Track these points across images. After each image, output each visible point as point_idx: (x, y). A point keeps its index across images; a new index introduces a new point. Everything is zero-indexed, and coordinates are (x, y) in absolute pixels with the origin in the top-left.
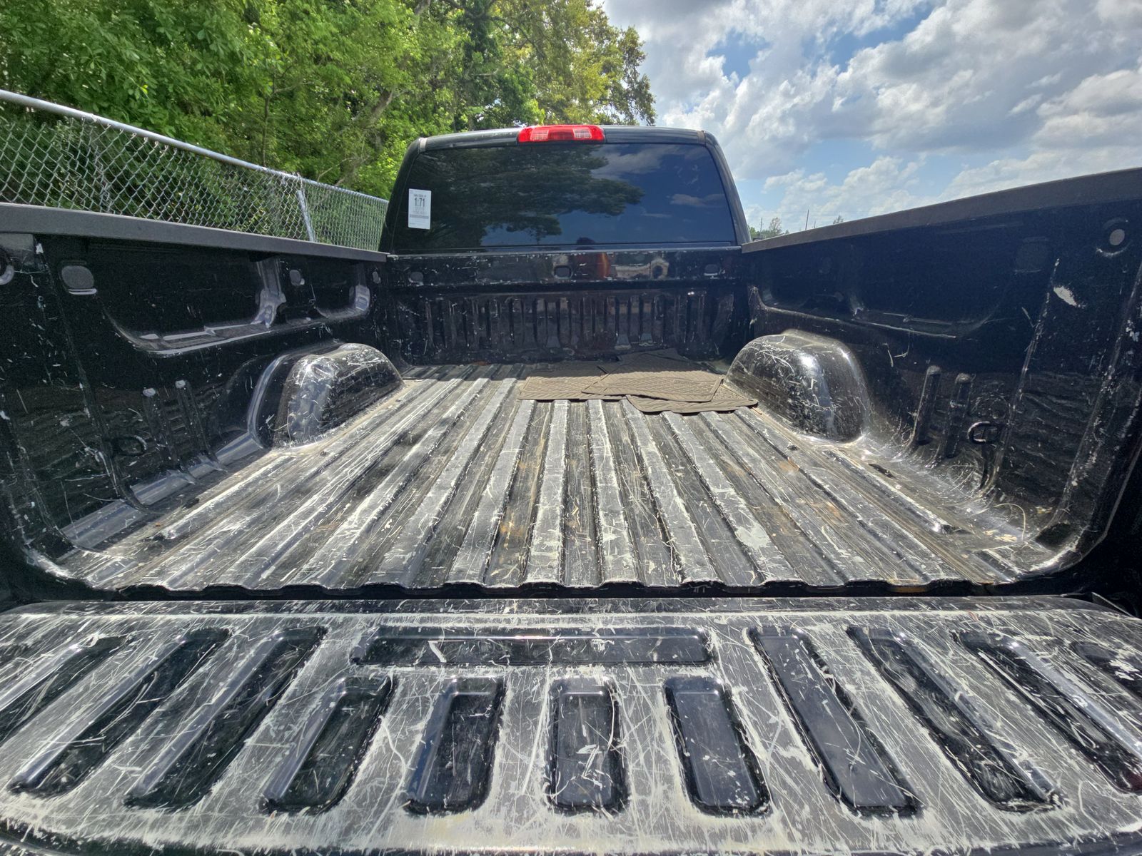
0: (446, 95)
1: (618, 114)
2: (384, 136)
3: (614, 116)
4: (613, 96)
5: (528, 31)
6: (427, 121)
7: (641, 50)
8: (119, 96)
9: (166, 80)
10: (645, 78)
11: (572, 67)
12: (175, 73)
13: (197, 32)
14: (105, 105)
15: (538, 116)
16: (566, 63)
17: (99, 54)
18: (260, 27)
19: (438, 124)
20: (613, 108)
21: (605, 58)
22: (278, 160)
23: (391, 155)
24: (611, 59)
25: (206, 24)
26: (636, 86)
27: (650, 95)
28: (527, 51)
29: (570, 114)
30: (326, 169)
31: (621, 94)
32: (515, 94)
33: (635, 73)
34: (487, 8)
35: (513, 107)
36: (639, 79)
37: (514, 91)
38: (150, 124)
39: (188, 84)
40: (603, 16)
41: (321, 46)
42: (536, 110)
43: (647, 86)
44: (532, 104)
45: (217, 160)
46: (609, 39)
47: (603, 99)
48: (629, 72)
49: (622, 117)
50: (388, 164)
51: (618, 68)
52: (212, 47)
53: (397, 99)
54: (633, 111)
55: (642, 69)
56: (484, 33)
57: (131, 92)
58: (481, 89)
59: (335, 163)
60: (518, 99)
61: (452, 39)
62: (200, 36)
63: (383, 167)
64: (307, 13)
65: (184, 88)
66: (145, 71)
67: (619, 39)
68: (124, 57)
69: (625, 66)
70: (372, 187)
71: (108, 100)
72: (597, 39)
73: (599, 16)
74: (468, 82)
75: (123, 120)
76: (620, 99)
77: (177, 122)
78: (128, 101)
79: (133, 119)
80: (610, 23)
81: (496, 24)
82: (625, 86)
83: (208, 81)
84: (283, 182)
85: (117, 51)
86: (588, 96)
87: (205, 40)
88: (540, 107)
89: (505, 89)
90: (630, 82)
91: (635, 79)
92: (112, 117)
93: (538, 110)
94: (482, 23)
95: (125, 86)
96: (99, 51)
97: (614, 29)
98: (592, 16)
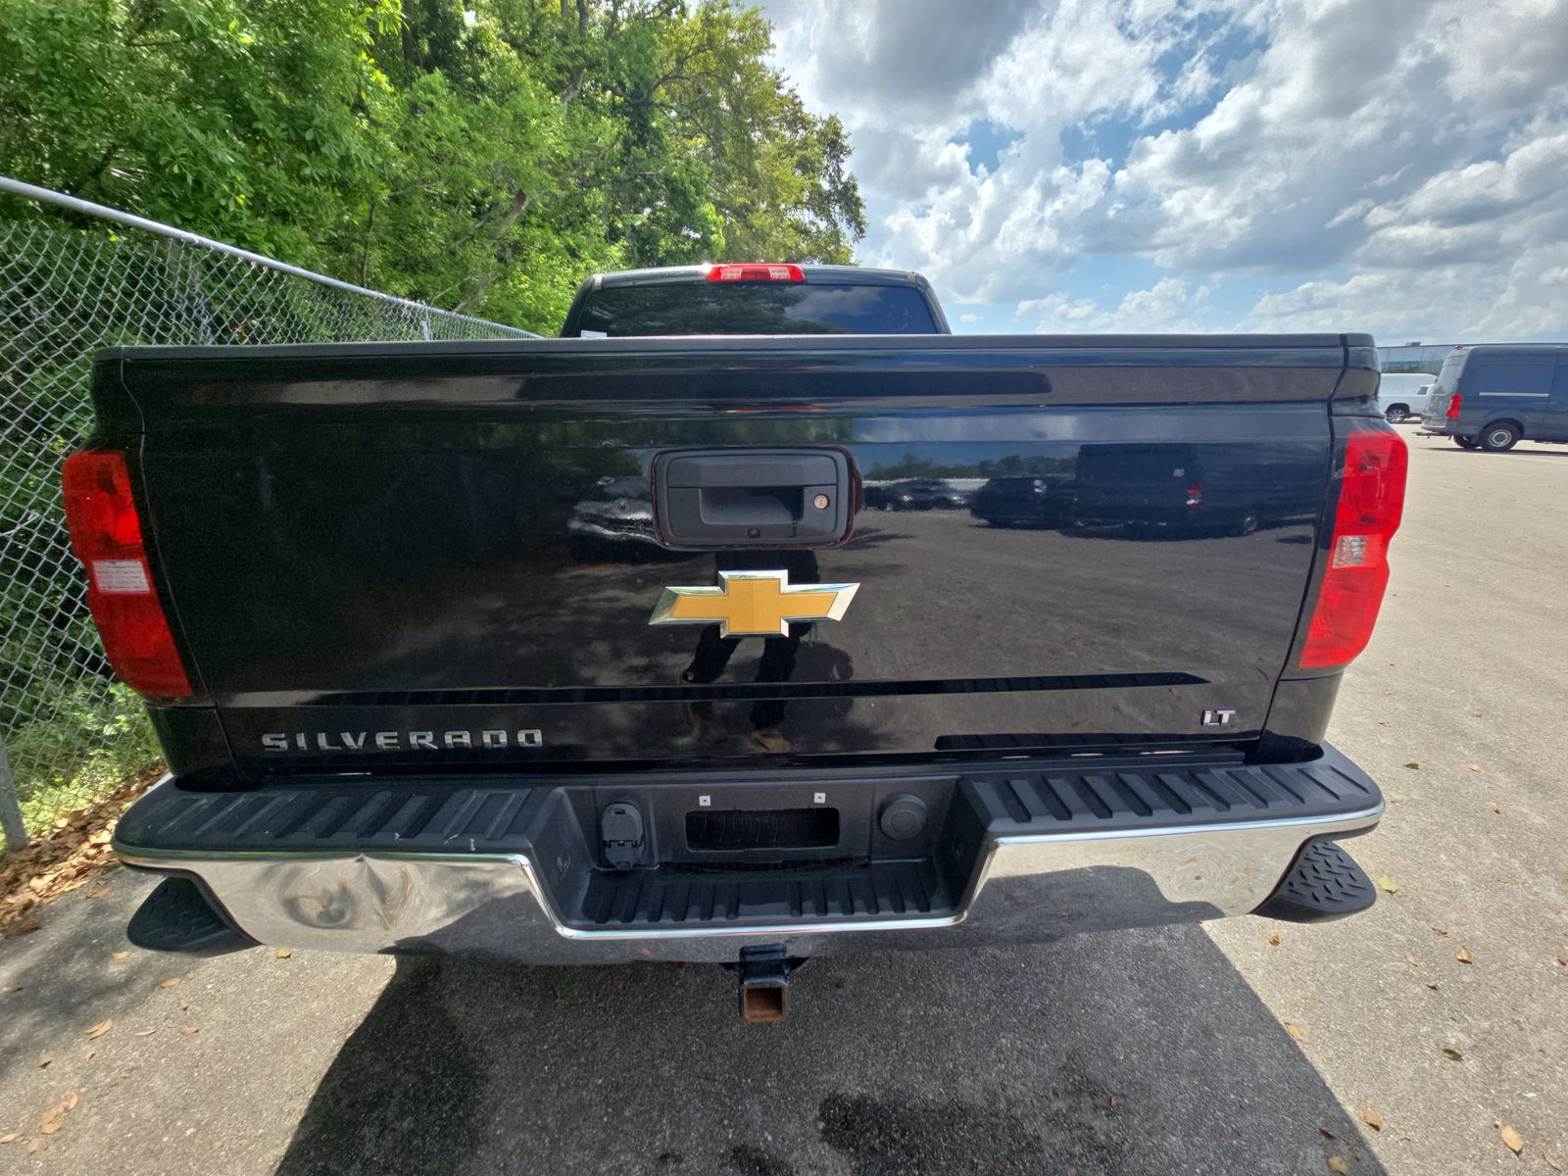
0: (598, 197)
1: (818, 221)
2: (517, 248)
3: (813, 223)
4: (810, 198)
5: (702, 120)
6: (574, 232)
7: (845, 143)
8: (207, 206)
9: (265, 188)
10: (851, 177)
11: (757, 164)
12: (276, 179)
13: (305, 131)
14: (190, 216)
15: (715, 224)
16: (751, 161)
17: (184, 155)
18: (368, 117)
19: (587, 234)
20: (811, 213)
21: (800, 153)
22: (382, 278)
23: (525, 272)
24: (808, 153)
25: (316, 122)
26: (840, 187)
27: (858, 199)
28: (700, 141)
29: (757, 221)
30: (442, 290)
31: (821, 196)
32: (686, 197)
33: (839, 171)
34: (650, 92)
35: (683, 213)
36: (844, 178)
37: (684, 193)
38: (244, 240)
39: (292, 192)
40: (798, 100)
41: (446, 143)
42: (712, 217)
43: (854, 188)
44: (708, 209)
45: (311, 280)
46: (806, 129)
47: (798, 203)
48: (831, 169)
49: (823, 225)
50: (521, 282)
51: (817, 165)
52: (324, 150)
53: (534, 201)
54: (836, 217)
55: (848, 167)
56: (647, 121)
57: (223, 202)
58: (642, 189)
59: (455, 282)
60: (688, 201)
61: (609, 131)
62: (309, 136)
63: (514, 286)
64: (431, 104)
65: (285, 197)
66: (240, 177)
67: (817, 128)
68: (215, 160)
69: (826, 163)
70: (500, 311)
71: (193, 211)
72: (789, 128)
73: (792, 102)
74: (626, 181)
75: (212, 235)
76: (820, 202)
77: (276, 239)
78: (217, 213)
79: (224, 235)
80: (805, 109)
81: (661, 111)
82: (826, 186)
83: (317, 190)
84: (405, 312)
85: (206, 152)
86: (778, 201)
87: (314, 141)
88: (718, 212)
89: (673, 191)
90: (832, 182)
91: (839, 178)
92: (197, 231)
93: (715, 217)
94: (643, 109)
95: (217, 195)
96: (185, 151)
97: (811, 117)
98: (783, 100)
